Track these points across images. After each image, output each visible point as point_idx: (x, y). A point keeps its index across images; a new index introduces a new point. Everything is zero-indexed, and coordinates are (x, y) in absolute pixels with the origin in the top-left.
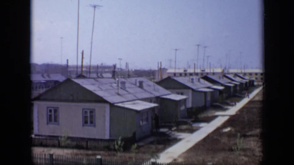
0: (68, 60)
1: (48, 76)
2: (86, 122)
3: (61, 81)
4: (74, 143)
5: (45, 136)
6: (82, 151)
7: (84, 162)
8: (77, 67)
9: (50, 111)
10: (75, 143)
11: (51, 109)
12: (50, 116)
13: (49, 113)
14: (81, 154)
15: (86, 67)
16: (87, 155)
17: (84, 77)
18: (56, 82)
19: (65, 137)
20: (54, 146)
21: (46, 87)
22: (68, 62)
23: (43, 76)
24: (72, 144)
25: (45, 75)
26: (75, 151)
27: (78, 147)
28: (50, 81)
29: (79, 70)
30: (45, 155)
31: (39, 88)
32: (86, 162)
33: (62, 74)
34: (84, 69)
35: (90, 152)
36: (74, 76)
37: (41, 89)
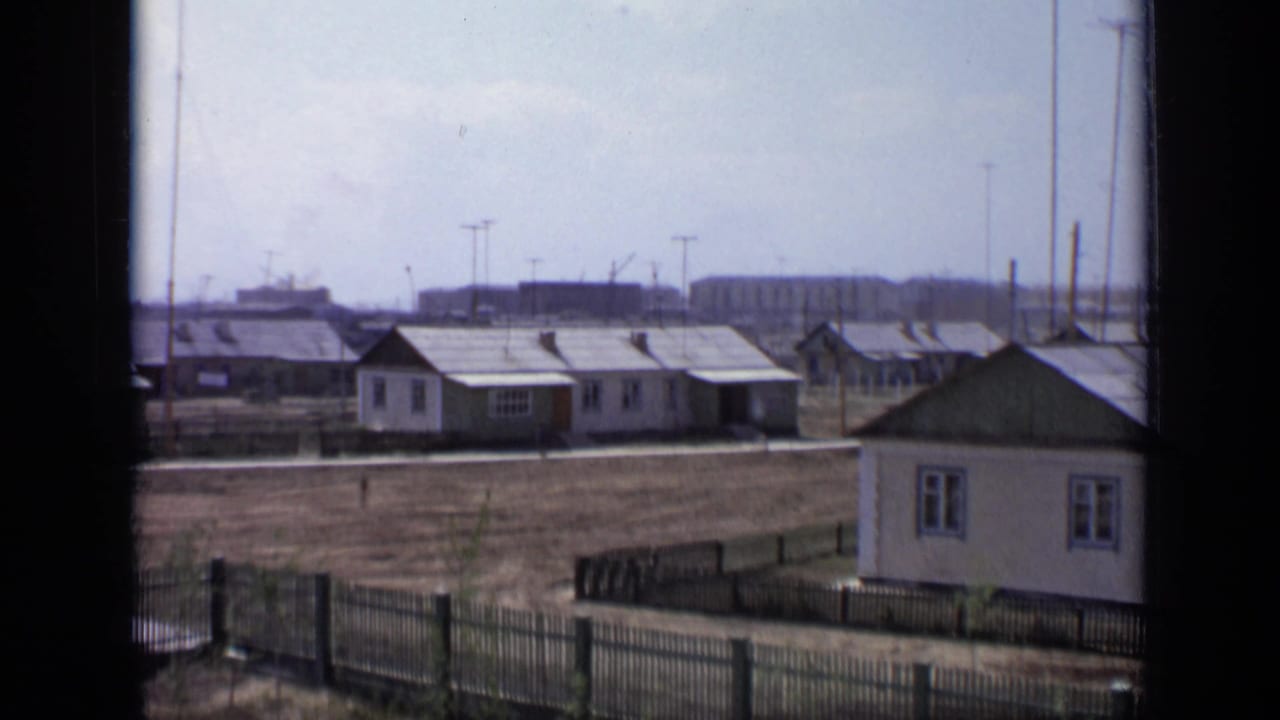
0: (1013, 265)
1: (932, 334)
2: (1080, 531)
3: (983, 353)
4: (1026, 620)
5: (904, 584)
6: (1059, 658)
7: (1059, 707)
8: (1053, 294)
9: (932, 482)
10: (1032, 618)
11: (935, 473)
12: (931, 502)
13: (925, 489)
14: (1054, 670)
15: (1093, 295)
16: (1079, 674)
17: (1081, 339)
18: (964, 359)
19: (980, 591)
20: (939, 631)
21: (919, 380)
22: (1013, 274)
23: (908, 333)
24: (1016, 622)
25: (918, 328)
26: (1030, 654)
27: (1043, 639)
28: (941, 357)
29: (1063, 306)
30: (896, 668)
31: (892, 382)
32: (1066, 704)
33: (992, 325)
34: (1084, 304)
35: (1091, 662)
36: (1040, 333)
37: (899, 387)
